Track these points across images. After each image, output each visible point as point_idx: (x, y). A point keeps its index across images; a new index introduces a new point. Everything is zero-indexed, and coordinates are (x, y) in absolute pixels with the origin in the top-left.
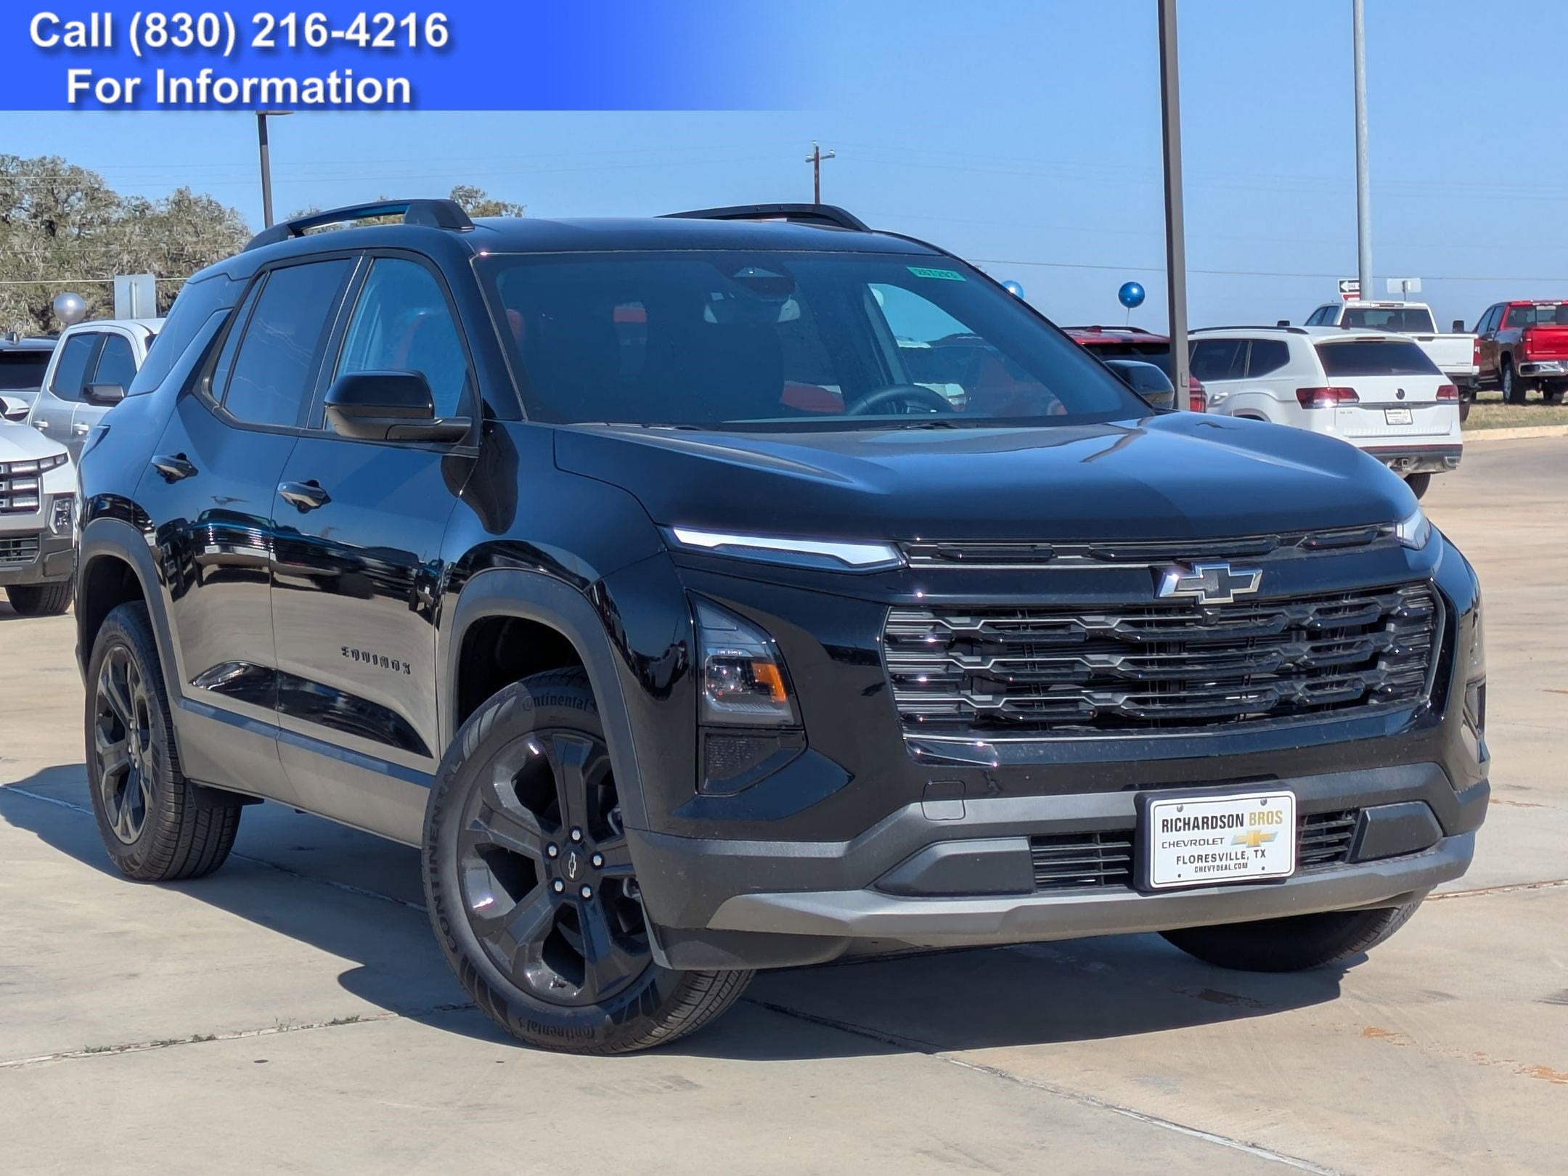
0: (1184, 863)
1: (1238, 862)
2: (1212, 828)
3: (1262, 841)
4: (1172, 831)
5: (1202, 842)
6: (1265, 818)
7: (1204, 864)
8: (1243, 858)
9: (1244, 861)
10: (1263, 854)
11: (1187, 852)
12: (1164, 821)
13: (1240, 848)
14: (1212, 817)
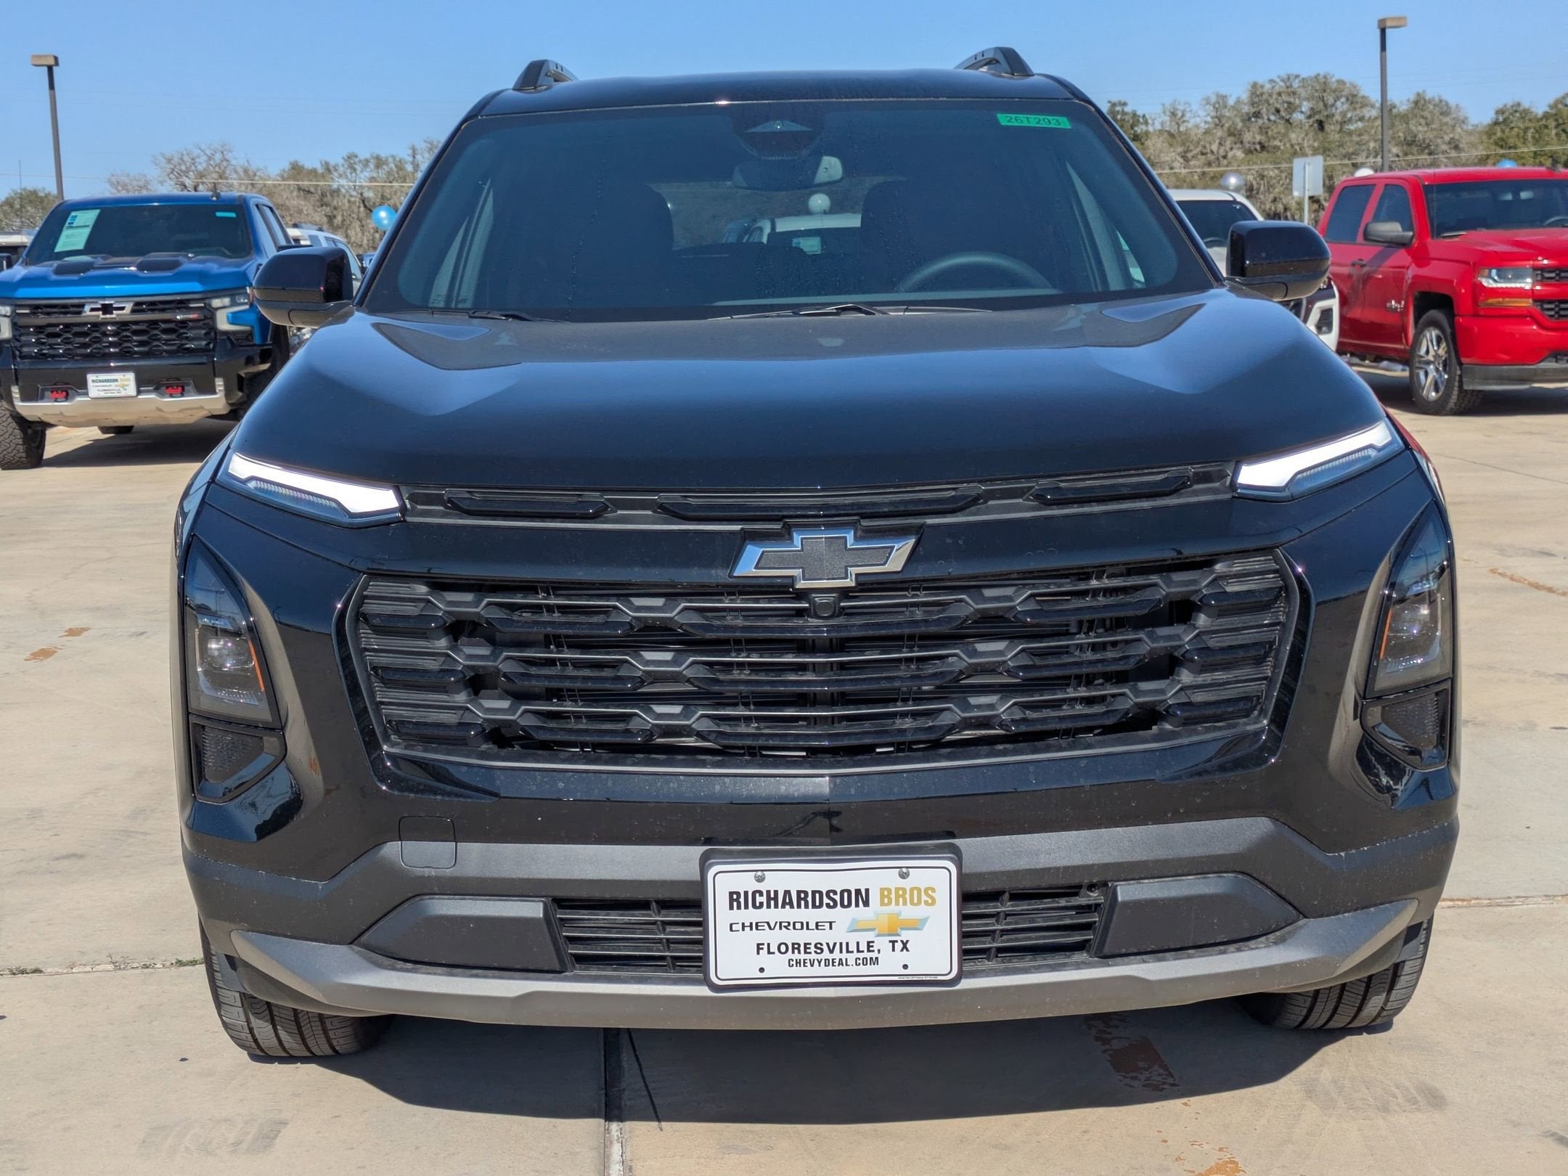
0: (769, 952)
1: (861, 956)
2: (814, 906)
3: (902, 929)
4: (746, 907)
5: (798, 926)
6: (908, 896)
7: (802, 956)
8: (869, 951)
9: (874, 955)
10: (905, 947)
11: (775, 937)
12: (731, 894)
13: (863, 938)
14: (814, 893)
